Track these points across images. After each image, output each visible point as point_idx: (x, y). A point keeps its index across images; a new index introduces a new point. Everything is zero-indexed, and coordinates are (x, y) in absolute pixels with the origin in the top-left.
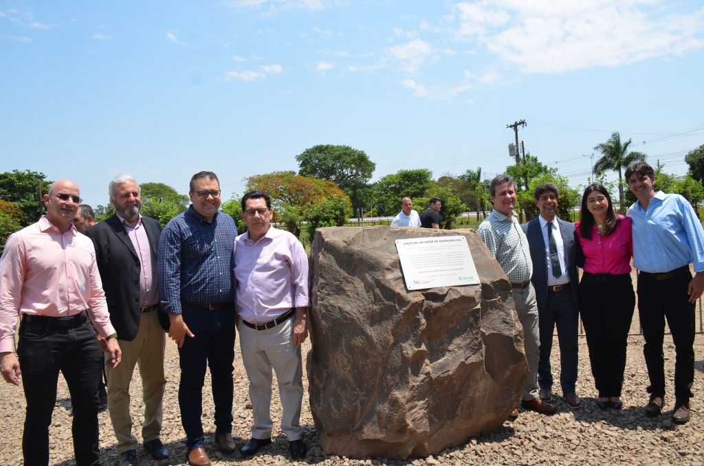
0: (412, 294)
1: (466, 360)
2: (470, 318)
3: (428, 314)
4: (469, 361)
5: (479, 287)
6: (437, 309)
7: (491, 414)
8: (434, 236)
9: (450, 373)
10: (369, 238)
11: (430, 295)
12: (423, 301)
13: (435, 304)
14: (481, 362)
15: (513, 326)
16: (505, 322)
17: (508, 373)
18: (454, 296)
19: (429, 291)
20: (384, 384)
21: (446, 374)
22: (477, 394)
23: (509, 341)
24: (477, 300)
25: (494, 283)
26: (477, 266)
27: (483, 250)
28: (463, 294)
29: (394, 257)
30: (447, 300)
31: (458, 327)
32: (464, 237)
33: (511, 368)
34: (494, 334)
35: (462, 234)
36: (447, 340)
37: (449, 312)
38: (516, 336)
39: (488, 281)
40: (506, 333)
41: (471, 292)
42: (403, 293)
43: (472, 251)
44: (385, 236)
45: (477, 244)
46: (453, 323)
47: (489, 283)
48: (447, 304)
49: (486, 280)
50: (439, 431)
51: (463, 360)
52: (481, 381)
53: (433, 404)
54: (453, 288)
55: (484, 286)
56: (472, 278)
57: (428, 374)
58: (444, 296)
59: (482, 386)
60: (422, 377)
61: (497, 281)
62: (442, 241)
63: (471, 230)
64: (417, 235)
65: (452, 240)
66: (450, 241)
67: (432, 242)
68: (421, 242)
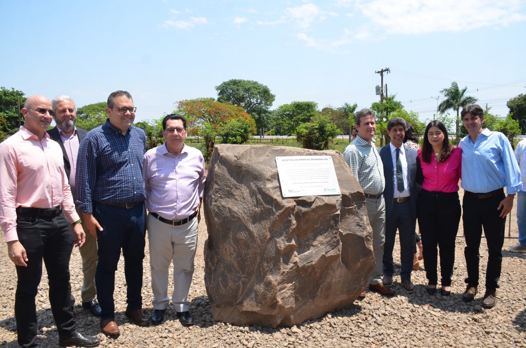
0: (286, 200)
1: (326, 253)
2: (331, 221)
3: (298, 216)
4: (329, 255)
5: (339, 197)
6: (305, 214)
7: (344, 295)
8: (307, 155)
9: (313, 263)
10: (255, 154)
11: (301, 202)
12: (295, 206)
13: (304, 209)
14: (337, 256)
15: (365, 229)
16: (358, 225)
17: (359, 264)
18: (319, 203)
19: (300, 199)
20: (261, 269)
21: (310, 264)
22: (334, 280)
23: (361, 240)
24: (338, 208)
25: (351, 194)
26: (339, 180)
27: (345, 168)
28: (326, 202)
29: (274, 171)
30: (314, 206)
31: (322, 227)
32: (331, 157)
33: (361, 260)
34: (350, 234)
35: (329, 155)
36: (312, 238)
37: (315, 216)
38: (366, 236)
39: (347, 193)
40: (359, 234)
41: (333, 201)
42: (279, 199)
43: (336, 169)
44: (268, 153)
45: (340, 163)
46: (318, 224)
47: (348, 194)
48: (313, 210)
49: (345, 191)
50: (303, 307)
51: (324, 253)
52: (337, 270)
53: (299, 286)
54: (319, 197)
55: (344, 196)
56: (334, 189)
57: (296, 263)
58: (312, 203)
59: (338, 274)
60: (291, 265)
61: (355, 193)
62: (313, 159)
63: (337, 152)
64: (293, 154)
65: (321, 159)
66: (320, 159)
67: (305, 160)
68: (296, 160)
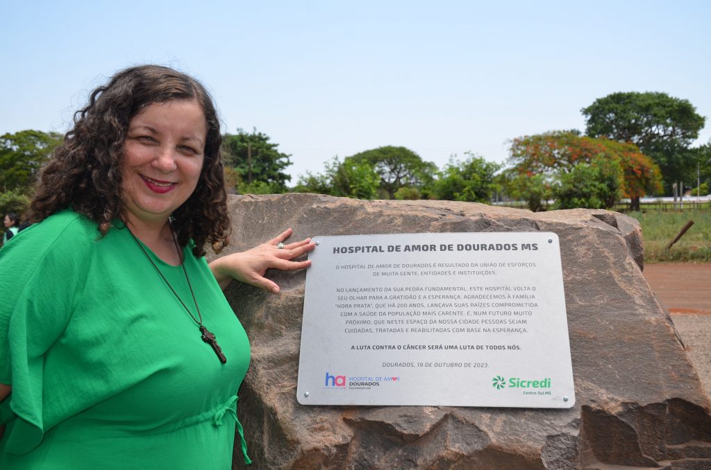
0: (307, 418)
5: (568, 419)
8: (443, 229)
10: (245, 227)
12: (343, 448)
18: (456, 446)
19: (371, 417)
25: (632, 409)
26: (576, 340)
27: (622, 285)
28: (494, 439)
32: (555, 237)
35: (550, 227)
39: (611, 401)
41: (531, 439)
42: (283, 411)
43: (570, 289)
45: (599, 261)
47: (614, 409)
49: (604, 395)
54: (460, 414)
55: (593, 419)
56: (546, 383)
61: (658, 406)
62: (468, 247)
63: (601, 217)
64: (385, 225)
65: (507, 247)
66: (499, 247)
67: (433, 248)
68: (391, 249)
